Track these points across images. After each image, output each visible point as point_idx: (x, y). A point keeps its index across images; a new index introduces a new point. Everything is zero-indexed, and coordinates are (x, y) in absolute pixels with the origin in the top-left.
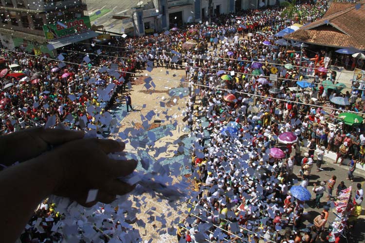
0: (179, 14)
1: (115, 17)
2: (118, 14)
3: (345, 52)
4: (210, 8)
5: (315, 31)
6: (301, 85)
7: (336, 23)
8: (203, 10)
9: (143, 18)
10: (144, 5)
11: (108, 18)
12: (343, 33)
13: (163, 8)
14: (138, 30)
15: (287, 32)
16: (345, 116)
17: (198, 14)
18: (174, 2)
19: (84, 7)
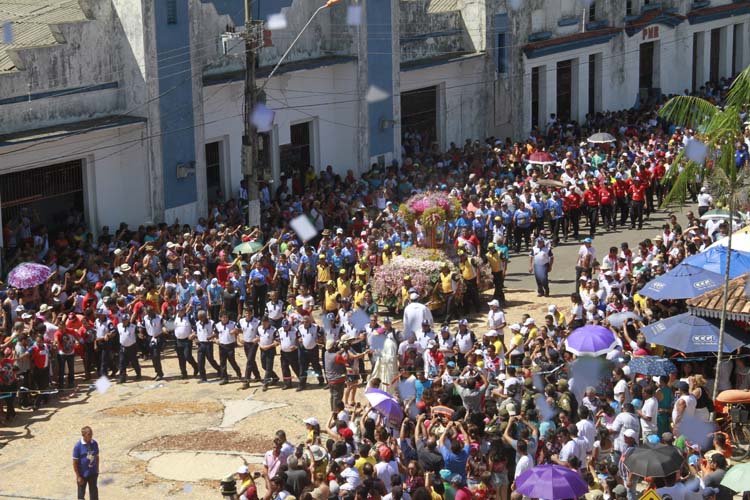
0: (71, 174)
4: (253, 137)
8: (213, 150)
15: (716, 268)
17: (183, 173)
18: (28, 107)
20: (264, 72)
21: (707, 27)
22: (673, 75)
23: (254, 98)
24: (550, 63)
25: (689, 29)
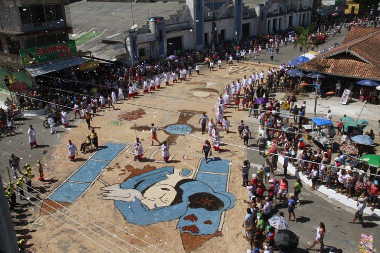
0: (178, 40)
1: (104, 42)
2: (109, 38)
3: (368, 83)
4: (214, 32)
5: (332, 60)
6: (317, 122)
7: (356, 51)
8: (206, 35)
9: (137, 42)
10: (139, 29)
11: (97, 42)
12: (365, 62)
13: (161, 32)
14: (132, 57)
15: (301, 60)
16: (368, 159)
17: (200, 39)
18: (172, 26)
19: (70, 30)
20: (216, 20)
21: (302, 13)
22: (295, 22)
23: (214, 25)
24: (272, 19)
25: (299, 14)
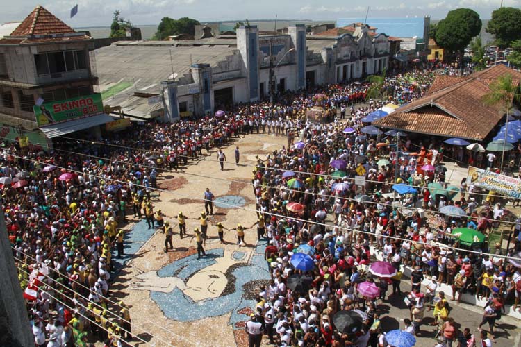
0: (229, 91)
1: (137, 94)
2: (142, 90)
3: (457, 142)
4: (272, 82)
5: (415, 115)
6: (398, 190)
7: (442, 104)
8: (262, 85)
9: (177, 95)
10: (180, 79)
11: (128, 95)
12: (453, 117)
13: (206, 82)
14: (171, 113)
15: (378, 115)
16: (461, 234)
17: (255, 90)
18: (221, 75)
19: (95, 80)
20: (274, 67)
21: (378, 59)
22: (370, 69)
23: (272, 74)
24: (342, 66)
25: (374, 59)
